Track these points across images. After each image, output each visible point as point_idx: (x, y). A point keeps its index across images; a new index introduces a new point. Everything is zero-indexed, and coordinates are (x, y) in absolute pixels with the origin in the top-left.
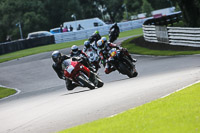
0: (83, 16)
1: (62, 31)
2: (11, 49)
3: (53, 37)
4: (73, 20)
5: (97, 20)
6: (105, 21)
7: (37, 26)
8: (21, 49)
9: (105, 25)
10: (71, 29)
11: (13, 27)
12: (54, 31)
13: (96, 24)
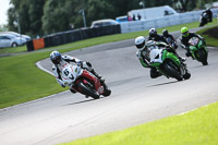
0: (153, 4)
1: (128, 19)
2: (73, 38)
3: (119, 26)
4: (141, 7)
5: (167, 8)
6: (176, 9)
7: (102, 14)
8: (85, 39)
9: (177, 14)
10: (140, 17)
11: (75, 14)
12: (121, 20)
13: (167, 13)
